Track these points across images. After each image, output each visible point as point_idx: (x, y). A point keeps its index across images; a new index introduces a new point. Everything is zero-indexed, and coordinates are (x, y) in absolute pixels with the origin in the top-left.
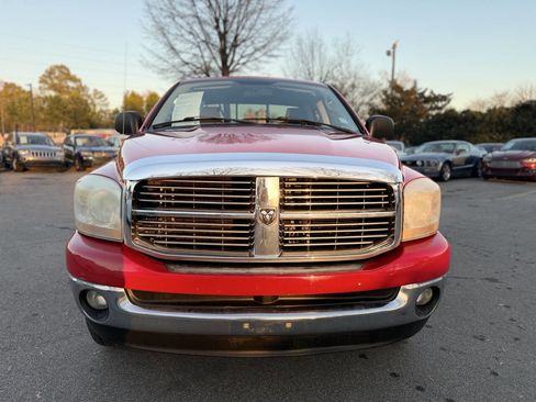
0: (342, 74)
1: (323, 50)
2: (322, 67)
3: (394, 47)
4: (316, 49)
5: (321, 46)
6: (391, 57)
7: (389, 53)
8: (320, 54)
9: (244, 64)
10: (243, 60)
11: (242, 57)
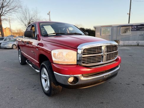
0: (35, 18)
1: (29, 11)
2: (29, 16)
3: (49, 12)
4: (27, 11)
5: (28, 10)
6: (49, 15)
7: (48, 14)
8: (28, 12)
9: (6, 13)
10: (5, 12)
11: (5, 11)
